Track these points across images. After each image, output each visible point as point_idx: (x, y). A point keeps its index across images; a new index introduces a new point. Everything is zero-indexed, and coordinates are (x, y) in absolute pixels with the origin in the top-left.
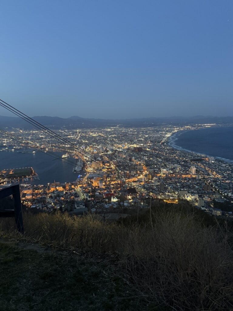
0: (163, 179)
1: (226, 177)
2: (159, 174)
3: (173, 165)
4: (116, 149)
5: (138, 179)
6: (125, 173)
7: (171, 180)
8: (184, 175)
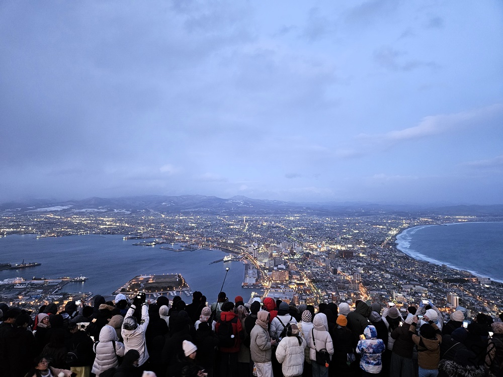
4: (307, 251)
6: (328, 295)
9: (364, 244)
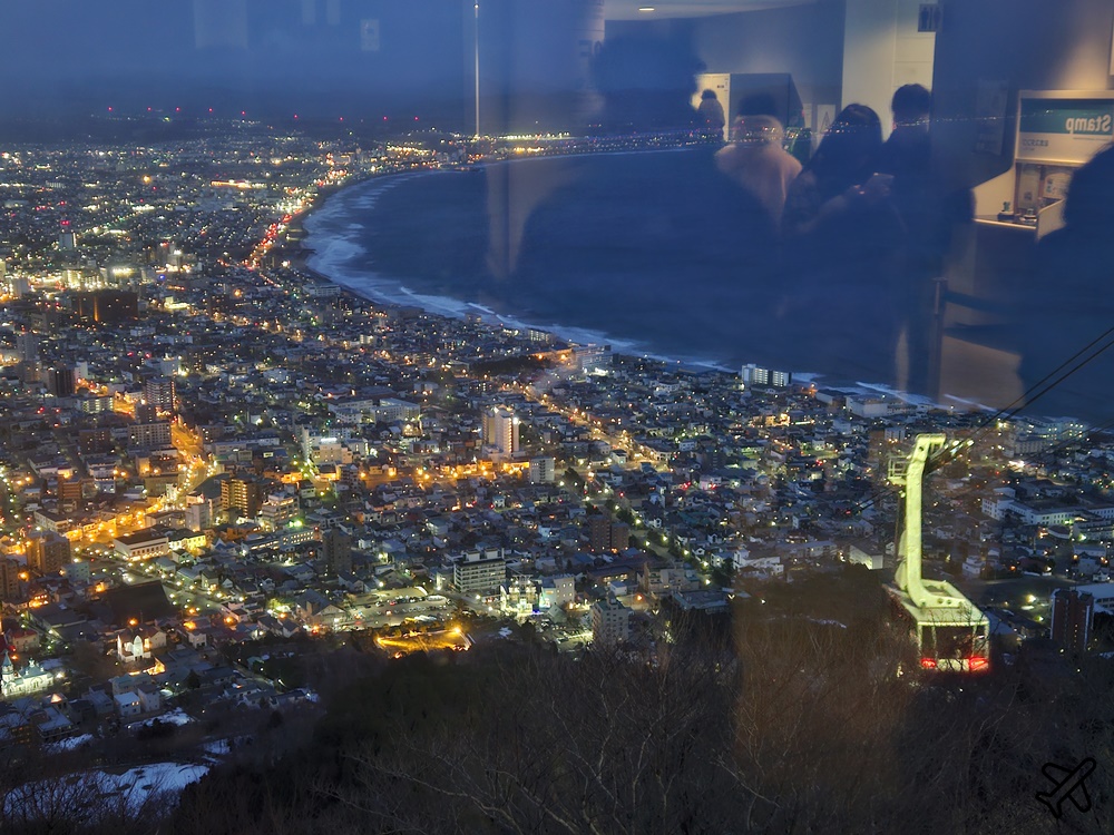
0: (326, 506)
1: (694, 460)
2: (296, 469)
3: (367, 404)
5: (156, 515)
6: (42, 483)
7: (378, 502)
8: (452, 464)
9: (181, 262)
